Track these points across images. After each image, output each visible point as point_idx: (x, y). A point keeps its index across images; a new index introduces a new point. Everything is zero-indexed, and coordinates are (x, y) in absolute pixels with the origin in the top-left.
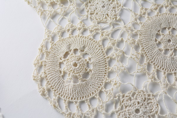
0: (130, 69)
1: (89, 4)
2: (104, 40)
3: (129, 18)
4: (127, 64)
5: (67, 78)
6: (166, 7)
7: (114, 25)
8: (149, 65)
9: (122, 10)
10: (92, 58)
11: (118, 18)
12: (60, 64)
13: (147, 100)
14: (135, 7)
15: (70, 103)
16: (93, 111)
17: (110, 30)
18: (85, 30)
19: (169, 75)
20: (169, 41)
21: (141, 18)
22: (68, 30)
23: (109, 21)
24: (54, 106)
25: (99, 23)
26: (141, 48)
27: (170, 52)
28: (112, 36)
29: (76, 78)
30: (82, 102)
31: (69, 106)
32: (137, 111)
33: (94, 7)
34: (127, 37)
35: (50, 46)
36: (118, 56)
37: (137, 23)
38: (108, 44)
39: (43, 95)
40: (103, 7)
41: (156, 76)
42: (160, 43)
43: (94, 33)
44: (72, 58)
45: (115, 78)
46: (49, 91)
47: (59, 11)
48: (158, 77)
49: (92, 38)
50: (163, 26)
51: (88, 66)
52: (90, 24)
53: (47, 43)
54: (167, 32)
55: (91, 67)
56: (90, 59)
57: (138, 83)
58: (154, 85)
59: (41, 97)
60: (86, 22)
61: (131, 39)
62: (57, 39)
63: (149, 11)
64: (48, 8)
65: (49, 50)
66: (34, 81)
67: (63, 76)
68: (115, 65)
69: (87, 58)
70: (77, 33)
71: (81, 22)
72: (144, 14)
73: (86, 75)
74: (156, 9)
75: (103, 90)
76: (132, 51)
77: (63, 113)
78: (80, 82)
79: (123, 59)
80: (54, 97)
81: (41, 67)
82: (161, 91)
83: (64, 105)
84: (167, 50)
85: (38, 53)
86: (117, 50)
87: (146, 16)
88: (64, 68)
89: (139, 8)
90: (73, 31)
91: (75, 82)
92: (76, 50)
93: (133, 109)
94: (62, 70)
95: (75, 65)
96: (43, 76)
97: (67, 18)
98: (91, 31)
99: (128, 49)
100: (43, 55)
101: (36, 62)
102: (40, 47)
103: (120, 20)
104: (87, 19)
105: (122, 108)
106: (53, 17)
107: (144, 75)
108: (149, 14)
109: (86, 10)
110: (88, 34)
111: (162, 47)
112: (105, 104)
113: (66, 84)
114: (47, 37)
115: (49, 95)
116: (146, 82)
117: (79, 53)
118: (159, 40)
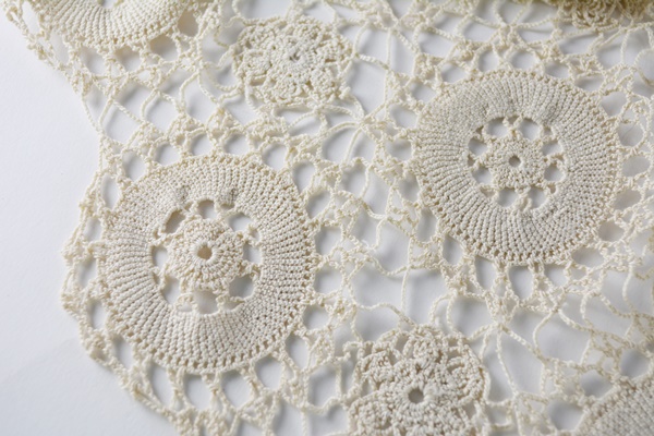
0: (387, 260)
1: (246, 52)
2: (299, 169)
3: (381, 90)
4: (377, 242)
5: (179, 296)
6: (501, 51)
7: (331, 116)
8: (450, 243)
9: (356, 67)
10: (261, 227)
11: (344, 91)
12: (155, 251)
13: (446, 357)
14: (400, 54)
15: (189, 379)
16: (268, 401)
17: (319, 133)
18: (235, 138)
19: (518, 270)
20: (514, 160)
21: (419, 88)
22: (180, 140)
23: (315, 102)
24: (138, 392)
25: (280, 112)
26: (421, 189)
27: (519, 197)
28: (326, 154)
29: (208, 298)
30: (232, 376)
31: (187, 390)
32: (416, 395)
33: (263, 60)
34: (376, 155)
35: (117, 193)
36: (346, 219)
37: (406, 108)
38: (313, 180)
39: (99, 356)
40: (294, 57)
41: (474, 278)
42: (483, 169)
43: (265, 145)
44: (193, 232)
45: (340, 291)
46: (118, 342)
47: (145, 76)
48: (481, 279)
49: (259, 161)
50: (492, 113)
51: (247, 256)
52: (252, 117)
53: (108, 183)
54: (506, 130)
55: (259, 259)
56: (254, 233)
57: (417, 302)
58: (468, 306)
59: (92, 364)
60: (237, 110)
61: (388, 160)
62: (143, 169)
63: (444, 66)
64: (108, 70)
65: (115, 208)
66: (65, 313)
67: (165, 293)
68: (339, 248)
69: (244, 228)
70: (210, 147)
71: (221, 112)
72: (430, 75)
73: (242, 284)
74: (468, 59)
75: (300, 332)
76: (394, 200)
77: (165, 415)
78: (220, 309)
79: (362, 228)
80: (134, 363)
81: (89, 264)
82: (490, 323)
83: (169, 386)
84: (507, 192)
85: (77, 221)
86: (342, 199)
87: (437, 81)
88: (167, 264)
89: (414, 56)
90: (197, 141)
91: (204, 310)
92: (205, 206)
93: (400, 390)
94: (161, 271)
95: (205, 253)
96: (97, 293)
97: (175, 99)
98: (256, 141)
99: (380, 194)
100: (95, 224)
101: (72, 249)
102: (83, 198)
103: (349, 101)
104: (241, 101)
105: (365, 390)
106: (127, 97)
107: (435, 274)
108: (445, 76)
109: (235, 73)
110: (245, 149)
111: (491, 181)
112: (306, 379)
113: (174, 318)
114: (106, 165)
115: (119, 356)
116: (443, 296)
117: (216, 215)
118: (480, 158)
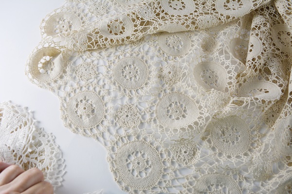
0: (115, 97)
1: (77, 72)
2: (94, 88)
3: (103, 70)
4: (113, 95)
5: (84, 117)
6: (122, 55)
7: (96, 78)
8: (125, 90)
9: (97, 67)
10: (93, 100)
11: (97, 73)
12: (76, 112)
13: (130, 108)
14: (104, 62)
15: (91, 129)
16: (105, 127)
17: (96, 81)
18: (81, 88)
19: (137, 90)
20: (130, 73)
21: (110, 67)
22: (72, 92)
23: (93, 77)
24: (84, 135)
25: (87, 80)
26: (117, 83)
27: (133, 78)
28: (98, 84)
29: (88, 115)
30: (98, 126)
31: (92, 131)
32: (127, 116)
33: (81, 72)
34: (107, 81)
35: (65, 105)
36: (106, 93)
37: (109, 71)
38: (98, 89)
39: (75, 132)
40: (86, 70)
41: (130, 95)
42: (126, 76)
43: (87, 87)
44: (81, 106)
45: (110, 105)
46: (77, 129)
47: (61, 83)
48: (132, 94)
49: (87, 90)
50: (124, 66)
51: (92, 106)
52: (83, 83)
53: (63, 104)
54: (127, 68)
55: (94, 106)
56: (91, 102)
57: (122, 102)
58: (131, 99)
59: (74, 134)
60: (80, 83)
61: (109, 81)
62: (68, 99)
63: (113, 61)
64: (53, 85)
65: (66, 107)
66: (66, 128)
67: (81, 118)
68: (107, 98)
69: (90, 102)
70: (78, 91)
71: (77, 84)
72: (111, 64)
73: (93, 111)
74: (116, 58)
75: (106, 114)
76: (113, 87)
77: (90, 136)
78: (91, 116)
79: (109, 93)
80: (81, 131)
81: (66, 118)
82: (135, 100)
83: (88, 132)
84: (131, 78)
85: (60, 112)
86: (104, 90)
87: (112, 64)
88: (79, 113)
89: (107, 61)
90: (75, 91)
91: (89, 118)
92: (81, 101)
93: (125, 116)
94: (79, 114)
95: (85, 108)
96: (70, 122)
97: (68, 85)
98: (85, 87)
99: (110, 87)
100: (64, 111)
101: (62, 117)
102: (60, 108)
103: (99, 74)
104: (80, 81)
105: (119, 119)
106: (59, 88)
107: (124, 96)
108: (114, 63)
109: (77, 76)
110: (84, 89)
111: (128, 77)
112: (110, 121)
113: (84, 121)
114: (61, 101)
115: (78, 131)
116: (127, 99)
117: (84, 102)
118: (124, 74)
